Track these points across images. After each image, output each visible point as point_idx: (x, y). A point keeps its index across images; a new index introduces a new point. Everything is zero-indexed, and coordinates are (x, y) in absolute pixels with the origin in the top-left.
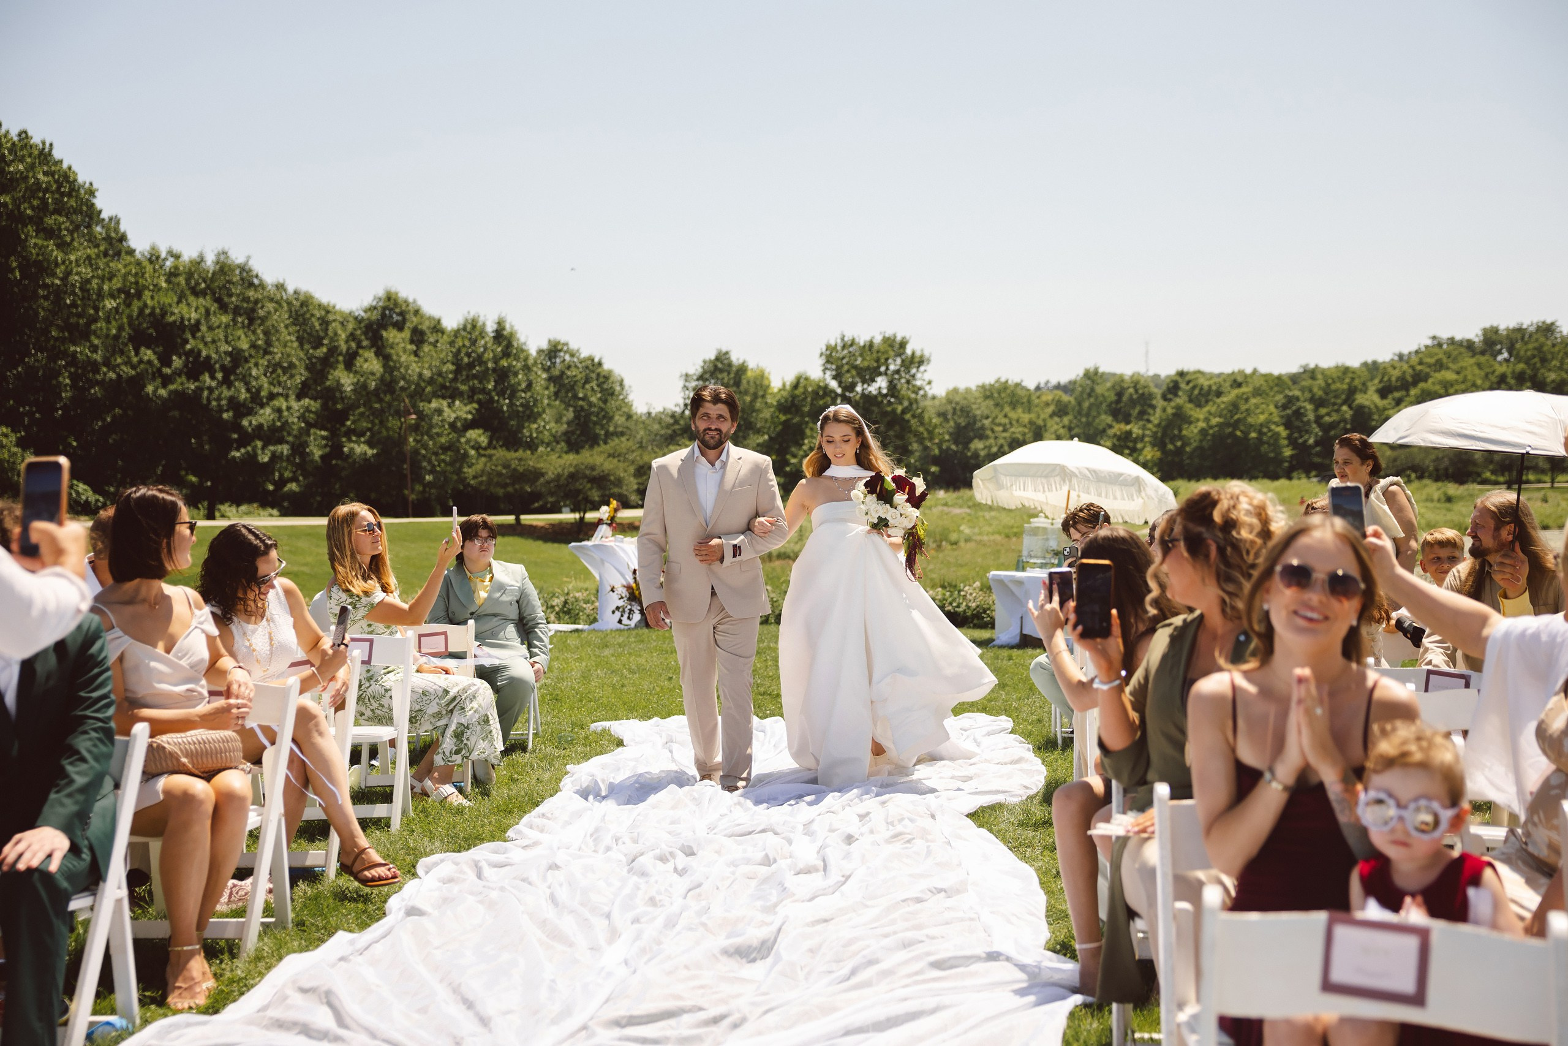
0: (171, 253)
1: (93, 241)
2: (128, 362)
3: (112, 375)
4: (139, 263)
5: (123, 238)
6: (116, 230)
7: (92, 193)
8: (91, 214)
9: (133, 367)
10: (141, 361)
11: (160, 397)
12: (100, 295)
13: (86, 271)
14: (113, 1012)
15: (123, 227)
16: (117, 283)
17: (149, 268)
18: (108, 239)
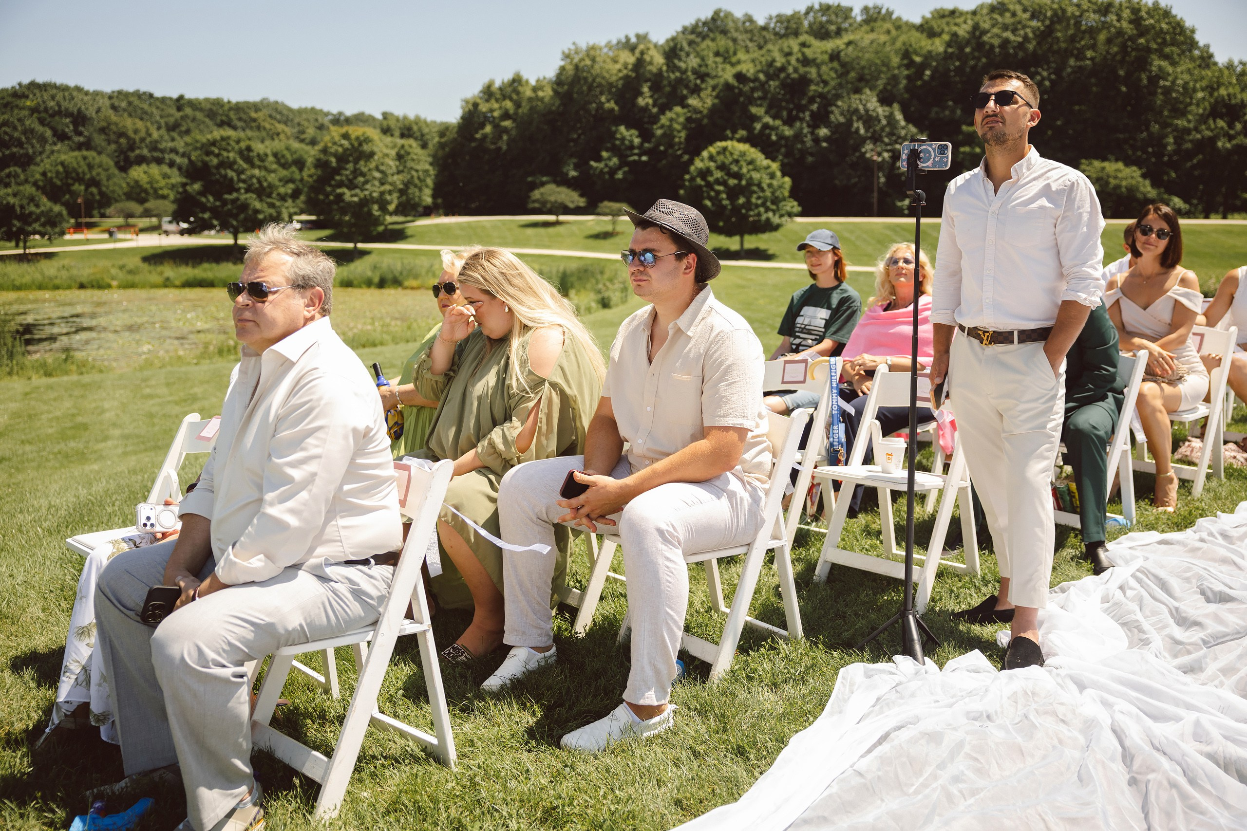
0: (1241, 63)
1: (1192, 59)
2: (1209, 129)
3: (1199, 136)
4: (1220, 70)
5: (1211, 56)
6: (1207, 52)
7: (1193, 31)
8: (1193, 44)
9: (1212, 131)
10: (1216, 127)
11: (1227, 149)
12: (1195, 90)
13: (1186, 77)
14: (1121, 514)
15: (1211, 50)
16: (1204, 83)
17: (1226, 72)
18: (1202, 58)
